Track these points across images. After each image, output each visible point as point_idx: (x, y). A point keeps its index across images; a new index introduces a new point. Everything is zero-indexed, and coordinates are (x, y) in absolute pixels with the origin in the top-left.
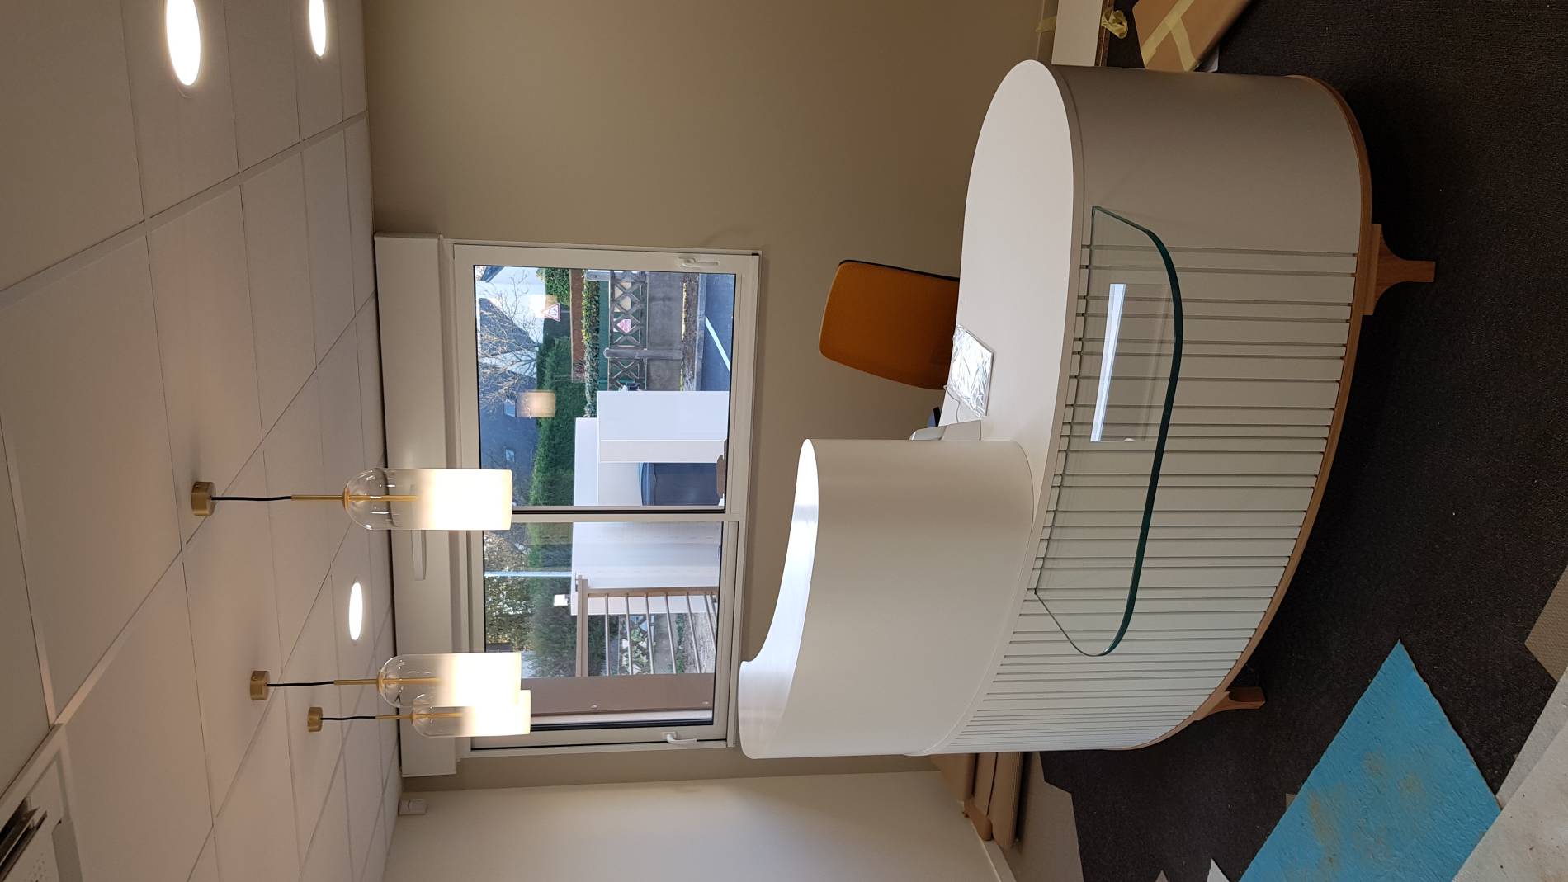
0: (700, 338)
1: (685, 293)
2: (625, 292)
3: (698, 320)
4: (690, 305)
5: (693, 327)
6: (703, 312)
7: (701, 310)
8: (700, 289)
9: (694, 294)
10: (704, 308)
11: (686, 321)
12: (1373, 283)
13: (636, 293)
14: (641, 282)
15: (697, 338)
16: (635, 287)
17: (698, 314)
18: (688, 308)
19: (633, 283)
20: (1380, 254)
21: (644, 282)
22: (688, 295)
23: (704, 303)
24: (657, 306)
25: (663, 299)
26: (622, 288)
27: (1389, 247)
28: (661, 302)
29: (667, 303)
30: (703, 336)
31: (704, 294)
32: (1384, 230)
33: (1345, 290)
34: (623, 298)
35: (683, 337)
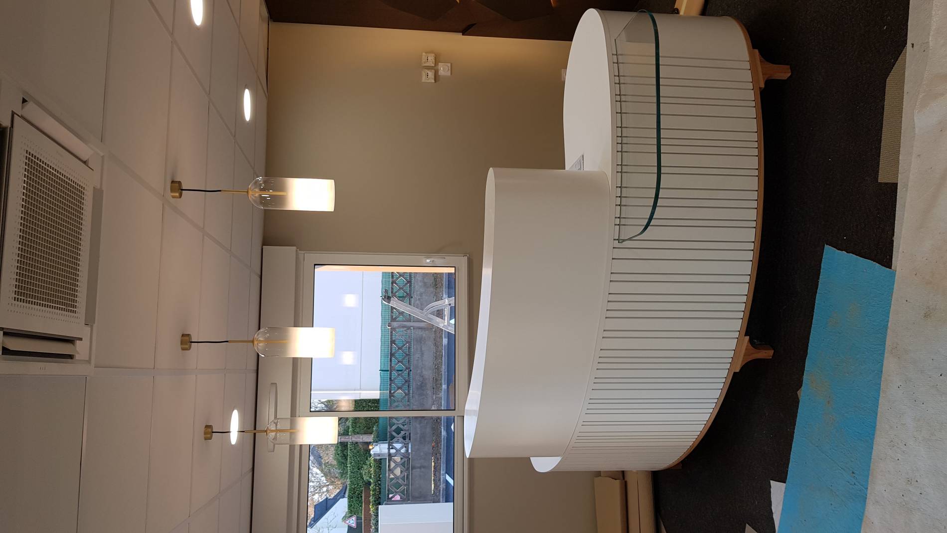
0: (443, 489)
1: (433, 464)
2: (397, 465)
3: (442, 477)
4: (437, 469)
5: (438, 484)
6: (444, 472)
7: (443, 470)
8: (442, 457)
9: (439, 461)
10: (445, 468)
11: (434, 481)
12: (761, 74)
13: (403, 464)
14: (406, 457)
15: (441, 489)
16: (403, 461)
17: (442, 473)
18: (435, 472)
19: (401, 459)
20: (761, 61)
21: (408, 457)
22: (435, 463)
23: (445, 465)
24: (417, 472)
25: (420, 468)
26: (395, 462)
27: (764, 58)
28: (419, 470)
29: (422, 469)
30: (445, 487)
31: (445, 461)
32: (759, 52)
33: (748, 76)
34: (396, 468)
35: (433, 492)
